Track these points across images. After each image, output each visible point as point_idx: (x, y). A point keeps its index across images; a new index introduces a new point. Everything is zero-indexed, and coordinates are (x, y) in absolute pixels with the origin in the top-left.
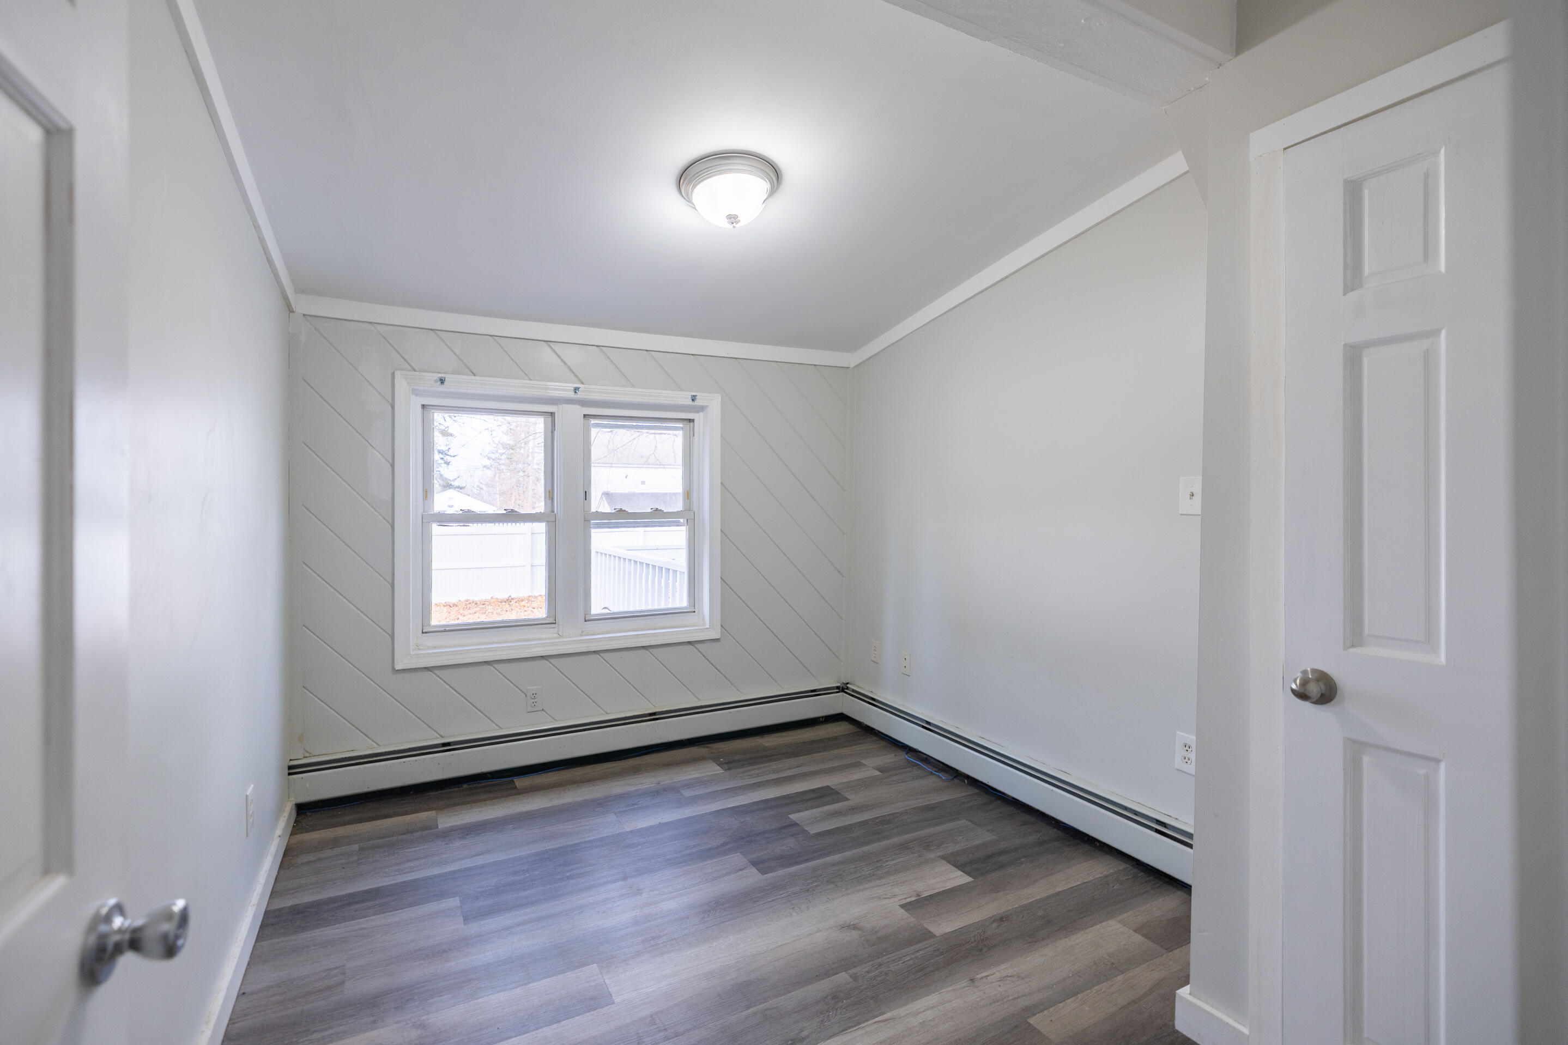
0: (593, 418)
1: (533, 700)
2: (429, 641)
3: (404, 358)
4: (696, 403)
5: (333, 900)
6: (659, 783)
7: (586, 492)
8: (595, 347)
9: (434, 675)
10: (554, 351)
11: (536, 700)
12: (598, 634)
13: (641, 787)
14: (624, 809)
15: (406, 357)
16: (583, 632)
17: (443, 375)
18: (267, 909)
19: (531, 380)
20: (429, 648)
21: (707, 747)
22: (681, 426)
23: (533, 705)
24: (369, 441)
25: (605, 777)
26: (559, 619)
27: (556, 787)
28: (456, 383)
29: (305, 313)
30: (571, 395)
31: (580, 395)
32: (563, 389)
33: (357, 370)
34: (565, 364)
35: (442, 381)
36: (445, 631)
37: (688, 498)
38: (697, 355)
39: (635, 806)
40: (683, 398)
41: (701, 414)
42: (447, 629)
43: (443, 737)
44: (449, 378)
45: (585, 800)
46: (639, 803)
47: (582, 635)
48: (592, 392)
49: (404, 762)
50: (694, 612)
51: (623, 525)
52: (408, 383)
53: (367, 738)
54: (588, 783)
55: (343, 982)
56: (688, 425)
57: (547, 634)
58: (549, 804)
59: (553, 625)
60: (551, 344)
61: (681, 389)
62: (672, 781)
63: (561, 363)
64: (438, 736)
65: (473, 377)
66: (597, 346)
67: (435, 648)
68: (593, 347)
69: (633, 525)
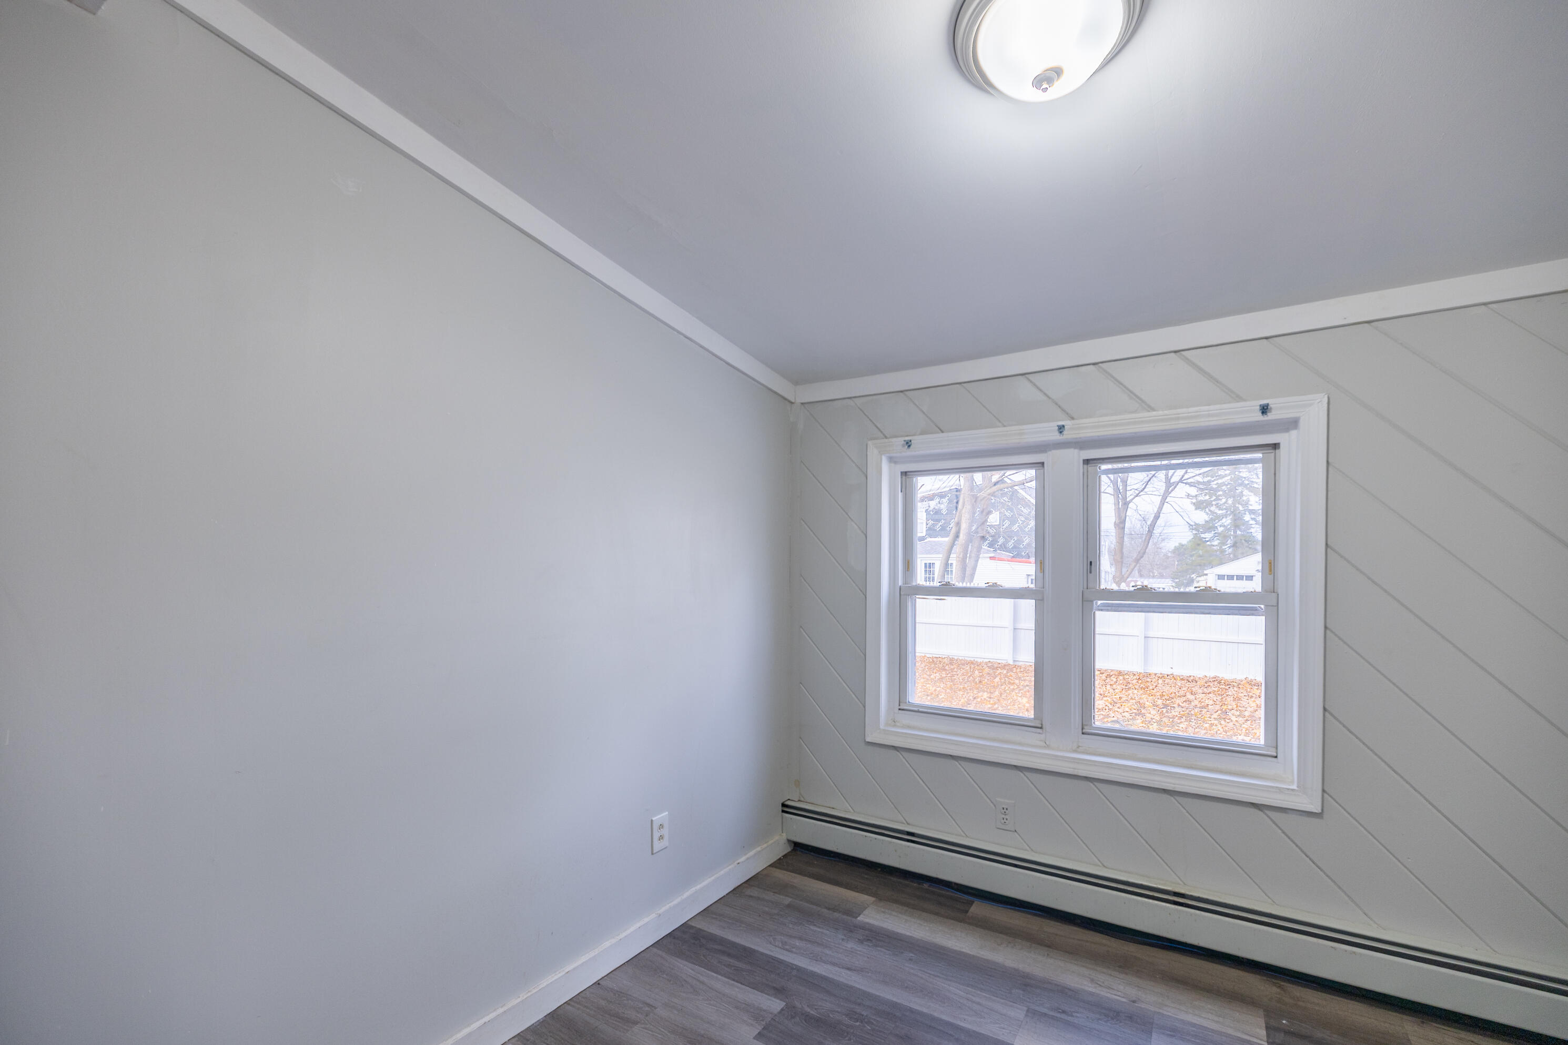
0: (1101, 463)
1: (1004, 816)
2: (905, 718)
3: (877, 427)
4: (1270, 416)
5: (722, 941)
6: (1134, 1002)
7: (1091, 562)
8: (1092, 366)
9: (901, 756)
10: (1035, 385)
11: (1007, 817)
12: (1100, 755)
13: (1104, 993)
14: (1045, 1011)
15: (879, 426)
16: (1079, 747)
17: (907, 438)
18: (688, 923)
19: (1005, 426)
20: (904, 727)
21: (1280, 987)
22: (1260, 455)
23: (1003, 821)
24: (849, 514)
25: (1073, 952)
26: (1046, 725)
27: (1006, 934)
28: (924, 444)
29: (802, 402)
30: (1056, 437)
31: (1068, 435)
32: (1045, 432)
33: (839, 445)
34: (1050, 398)
35: (908, 444)
36: (918, 711)
37: (1270, 570)
38: (1276, 336)
39: (1063, 1016)
40: (1248, 412)
41: (1294, 433)
42: (921, 710)
43: (908, 824)
44: (916, 440)
45: (1016, 970)
46: (1075, 1014)
47: (1075, 751)
48: (1087, 428)
49: (866, 836)
50: (1276, 757)
51: (1151, 609)
52: (879, 452)
53: (845, 801)
54: (1047, 948)
55: (635, 1023)
56: (1273, 454)
57: (1033, 738)
58: (973, 952)
59: (1039, 730)
60: (1030, 376)
61: (1239, 398)
62: (1157, 1010)
63: (1044, 398)
64: (905, 822)
65: (941, 435)
66: (1094, 364)
67: (909, 727)
68: (1089, 366)
69: (1169, 610)
